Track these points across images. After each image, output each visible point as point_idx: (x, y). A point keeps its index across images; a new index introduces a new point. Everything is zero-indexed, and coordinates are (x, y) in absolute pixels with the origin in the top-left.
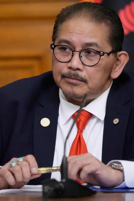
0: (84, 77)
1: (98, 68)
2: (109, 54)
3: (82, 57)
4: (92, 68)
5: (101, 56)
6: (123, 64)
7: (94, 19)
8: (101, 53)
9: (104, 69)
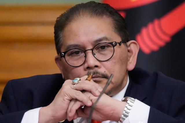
0: (105, 73)
1: (114, 61)
2: (120, 44)
3: (95, 54)
4: (108, 62)
5: (114, 46)
6: (135, 54)
7: (94, 14)
8: (114, 43)
9: (121, 60)
